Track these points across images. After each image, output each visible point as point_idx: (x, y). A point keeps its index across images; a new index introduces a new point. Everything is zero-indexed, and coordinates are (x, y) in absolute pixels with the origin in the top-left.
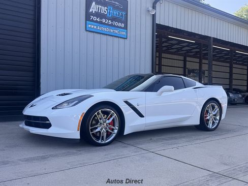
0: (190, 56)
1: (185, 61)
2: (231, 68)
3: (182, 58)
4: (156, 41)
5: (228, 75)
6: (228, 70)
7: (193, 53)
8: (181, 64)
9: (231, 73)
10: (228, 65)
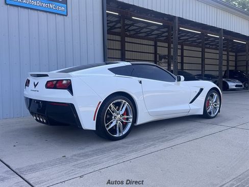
0: (161, 41)
1: (156, 46)
2: (203, 52)
3: (152, 43)
4: (107, 20)
5: (200, 61)
6: (200, 55)
7: (165, 38)
8: (152, 49)
9: (203, 58)
10: (200, 49)
